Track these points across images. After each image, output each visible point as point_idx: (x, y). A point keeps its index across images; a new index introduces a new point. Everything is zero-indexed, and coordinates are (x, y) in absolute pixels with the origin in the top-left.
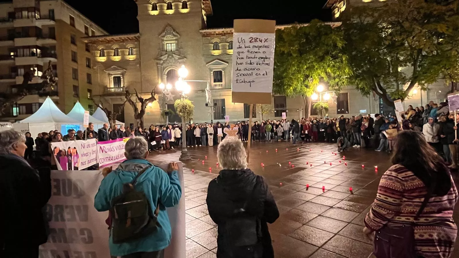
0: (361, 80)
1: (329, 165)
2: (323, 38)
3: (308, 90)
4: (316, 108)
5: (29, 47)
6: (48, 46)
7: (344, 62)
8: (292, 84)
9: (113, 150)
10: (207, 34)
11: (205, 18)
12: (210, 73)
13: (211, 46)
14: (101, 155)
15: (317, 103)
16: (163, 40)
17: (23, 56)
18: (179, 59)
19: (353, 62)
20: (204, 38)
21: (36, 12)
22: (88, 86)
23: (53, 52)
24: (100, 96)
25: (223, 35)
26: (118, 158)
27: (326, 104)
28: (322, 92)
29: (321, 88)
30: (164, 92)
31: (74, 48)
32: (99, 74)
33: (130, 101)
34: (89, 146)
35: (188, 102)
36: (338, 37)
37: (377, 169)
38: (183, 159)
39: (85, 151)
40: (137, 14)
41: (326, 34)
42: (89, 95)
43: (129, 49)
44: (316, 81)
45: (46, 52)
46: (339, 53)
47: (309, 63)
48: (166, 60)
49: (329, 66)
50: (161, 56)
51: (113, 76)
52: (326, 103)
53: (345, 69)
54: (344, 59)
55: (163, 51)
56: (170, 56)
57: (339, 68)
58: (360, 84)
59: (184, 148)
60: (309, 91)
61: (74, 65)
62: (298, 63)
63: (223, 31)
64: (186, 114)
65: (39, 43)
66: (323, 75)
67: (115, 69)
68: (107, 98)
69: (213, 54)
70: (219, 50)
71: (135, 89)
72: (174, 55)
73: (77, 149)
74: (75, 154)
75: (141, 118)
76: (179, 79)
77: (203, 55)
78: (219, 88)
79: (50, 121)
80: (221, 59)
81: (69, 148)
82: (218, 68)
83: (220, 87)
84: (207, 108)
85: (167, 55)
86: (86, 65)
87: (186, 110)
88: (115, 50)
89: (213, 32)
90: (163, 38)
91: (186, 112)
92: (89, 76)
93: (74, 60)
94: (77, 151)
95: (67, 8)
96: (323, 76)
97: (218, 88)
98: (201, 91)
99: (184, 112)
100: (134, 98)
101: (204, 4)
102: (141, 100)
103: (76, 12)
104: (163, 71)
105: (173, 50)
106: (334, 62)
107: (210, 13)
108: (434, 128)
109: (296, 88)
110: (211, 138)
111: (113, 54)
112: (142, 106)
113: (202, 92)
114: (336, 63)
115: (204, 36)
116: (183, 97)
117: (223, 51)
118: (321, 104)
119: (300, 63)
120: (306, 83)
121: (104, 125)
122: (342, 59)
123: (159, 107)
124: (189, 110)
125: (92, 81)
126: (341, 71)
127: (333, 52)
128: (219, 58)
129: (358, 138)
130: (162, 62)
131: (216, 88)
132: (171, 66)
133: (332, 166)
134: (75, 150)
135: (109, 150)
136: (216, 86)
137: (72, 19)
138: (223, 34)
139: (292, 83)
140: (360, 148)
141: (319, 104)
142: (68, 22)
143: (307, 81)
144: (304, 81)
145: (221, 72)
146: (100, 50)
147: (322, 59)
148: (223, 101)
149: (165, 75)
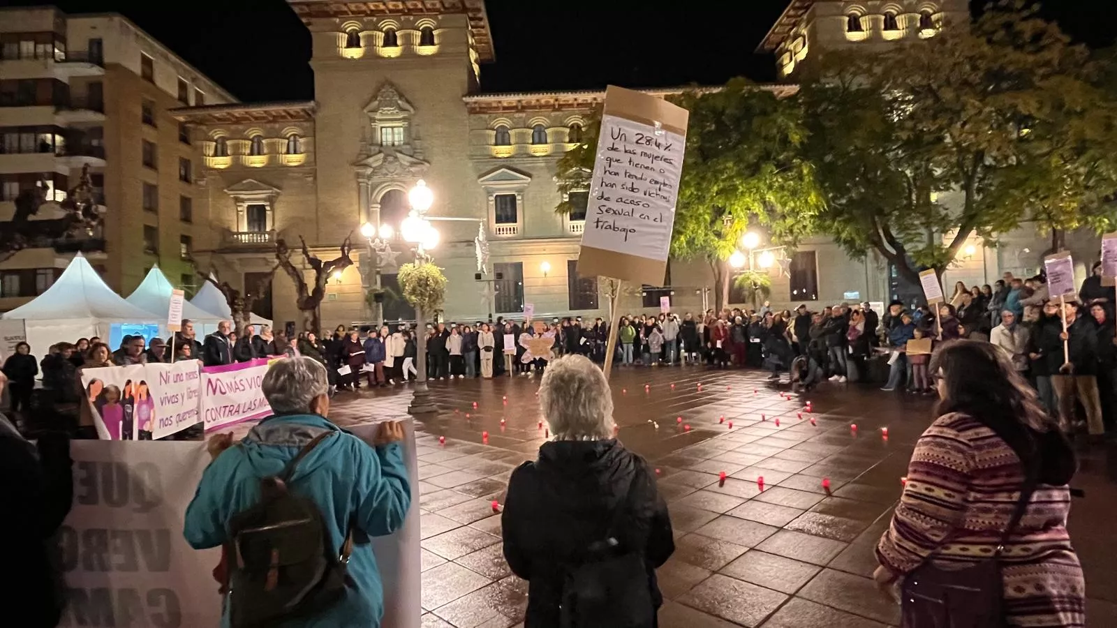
0: (847, 222)
1: (774, 426)
2: (756, 122)
3: (722, 243)
4: (741, 288)
5: (36, 130)
6: (81, 127)
7: (806, 179)
8: (683, 230)
9: (241, 388)
10: (480, 108)
11: (476, 68)
12: (488, 201)
13: (490, 136)
14: (209, 402)
15: (743, 276)
16: (373, 120)
17: (20, 151)
18: (413, 164)
19: (828, 178)
20: (472, 115)
21: (57, 43)
22: (183, 228)
23: (95, 143)
24: (213, 252)
25: (519, 111)
26: (253, 407)
27: (765, 279)
28: (754, 249)
29: (752, 238)
30: (372, 245)
31: (148, 133)
32: (210, 199)
33: (287, 265)
34: (178, 378)
35: (431, 270)
36: (792, 121)
37: (888, 434)
38: (419, 409)
39: (170, 389)
40: (310, 55)
41: (764, 113)
42: (184, 251)
43: (288, 139)
44: (741, 222)
45: (76, 142)
46: (795, 157)
47: (724, 181)
48: (381, 167)
49: (770, 187)
50: (369, 156)
51: (246, 205)
52: (764, 276)
53: (809, 195)
54: (805, 171)
55: (370, 145)
56: (390, 159)
57: (794, 193)
58: (843, 231)
59: (421, 383)
60: (724, 247)
61: (149, 176)
62: (698, 180)
63: (519, 101)
64: (427, 299)
65: (62, 119)
66: (757, 208)
67: (252, 187)
68: (228, 257)
69: (494, 154)
70: (510, 144)
71: (300, 237)
72: (399, 155)
73: (150, 385)
74: (144, 397)
75: (314, 308)
76: (410, 214)
77: (471, 157)
78: (509, 235)
79: (80, 314)
80: (514, 166)
81: (129, 382)
82: (506, 188)
83: (512, 235)
84: (479, 284)
85: (381, 156)
86: (178, 177)
87: (428, 288)
88: (252, 140)
89: (495, 101)
90: (372, 115)
91: (428, 294)
92: (185, 202)
93: (150, 163)
94: (148, 390)
95: (137, 36)
96: (757, 210)
97: (505, 235)
98: (465, 244)
99: (422, 294)
100: (297, 259)
101: (473, 36)
102: (315, 263)
103: (158, 46)
104: (372, 195)
105: (396, 143)
106: (782, 178)
107: (486, 57)
108: (1016, 335)
109: (694, 239)
110: (487, 358)
111: (248, 151)
112: (318, 280)
113: (468, 245)
114: (786, 180)
115: (473, 111)
116: (421, 258)
117: (520, 148)
118: (752, 277)
119: (703, 178)
120: (717, 227)
121: (221, 325)
122: (802, 171)
123: (361, 282)
124: (434, 290)
125: (195, 217)
126: (798, 199)
127: (779, 154)
128: (508, 163)
129: (840, 359)
130: (369, 171)
131: (501, 236)
132: (393, 180)
133: (782, 427)
134: (144, 387)
135: (230, 387)
136: (501, 232)
137: (146, 62)
138: (520, 107)
139: (684, 227)
140: (847, 382)
141: (748, 278)
142: (137, 68)
143: (719, 223)
144: (713, 222)
145: (513, 198)
146: (216, 141)
147: (754, 170)
148: (519, 267)
149: (377, 203)
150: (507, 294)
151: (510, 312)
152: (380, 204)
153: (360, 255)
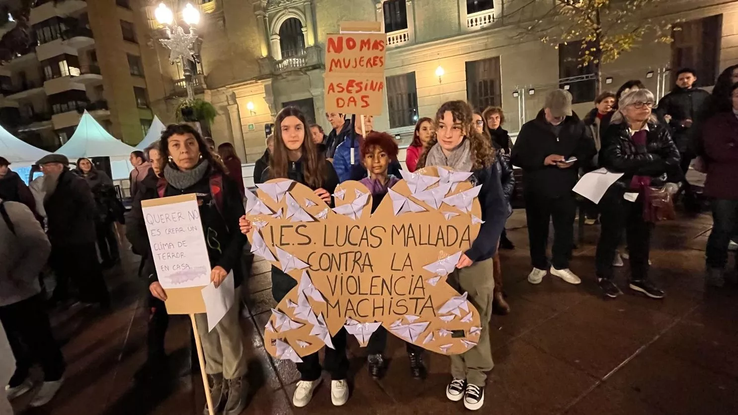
6: (77, 16)
12: (375, 9)
24: (164, 99)
31: (123, 14)
32: (158, 57)
61: (131, 49)
78: (400, 44)
83: (403, 43)
93: (130, 39)
97: (395, 45)
104: (270, 25)
123: (269, 111)
130: (265, 3)
132: (285, 8)
136: (392, 42)
145: (402, 1)
148: (411, 77)
149: (276, 34)
150: (400, 108)
151: (404, 125)
152: (279, 35)
153: (265, 86)
